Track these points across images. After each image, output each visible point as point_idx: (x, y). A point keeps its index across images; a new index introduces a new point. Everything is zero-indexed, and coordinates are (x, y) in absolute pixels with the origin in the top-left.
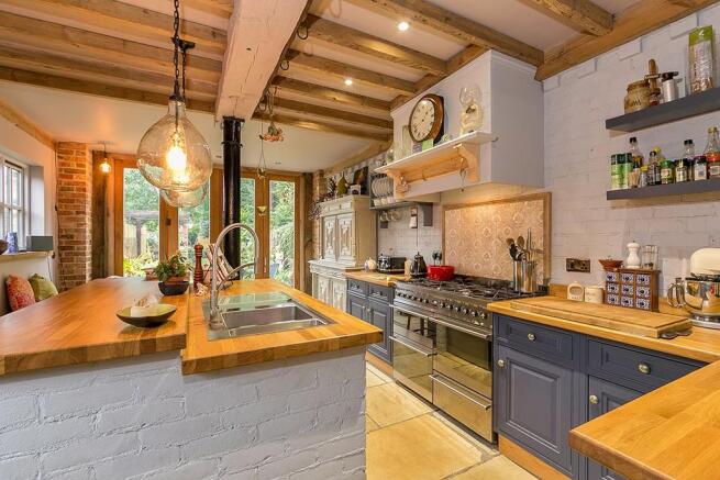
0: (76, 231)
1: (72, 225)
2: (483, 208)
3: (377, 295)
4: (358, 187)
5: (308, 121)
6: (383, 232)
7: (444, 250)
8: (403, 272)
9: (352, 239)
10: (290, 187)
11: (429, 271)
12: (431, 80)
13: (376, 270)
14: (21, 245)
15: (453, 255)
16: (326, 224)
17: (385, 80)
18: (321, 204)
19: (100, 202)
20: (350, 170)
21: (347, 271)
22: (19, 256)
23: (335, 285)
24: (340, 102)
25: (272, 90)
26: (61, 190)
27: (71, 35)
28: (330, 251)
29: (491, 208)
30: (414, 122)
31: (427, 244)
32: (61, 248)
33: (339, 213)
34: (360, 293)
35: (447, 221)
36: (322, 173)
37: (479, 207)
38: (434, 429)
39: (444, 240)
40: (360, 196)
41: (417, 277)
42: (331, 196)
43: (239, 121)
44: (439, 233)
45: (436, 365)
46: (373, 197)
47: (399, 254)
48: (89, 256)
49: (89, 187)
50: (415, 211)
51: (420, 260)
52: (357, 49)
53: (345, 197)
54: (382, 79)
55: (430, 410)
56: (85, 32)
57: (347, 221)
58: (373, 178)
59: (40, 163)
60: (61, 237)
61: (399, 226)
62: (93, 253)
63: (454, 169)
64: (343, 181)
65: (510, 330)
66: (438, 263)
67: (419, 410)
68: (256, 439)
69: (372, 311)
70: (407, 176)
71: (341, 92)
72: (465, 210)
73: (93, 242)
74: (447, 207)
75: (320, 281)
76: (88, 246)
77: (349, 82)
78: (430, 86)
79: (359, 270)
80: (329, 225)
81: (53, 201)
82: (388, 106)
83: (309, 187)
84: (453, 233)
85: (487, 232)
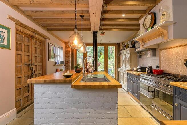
0: (68, 60)
1: (68, 59)
2: (175, 48)
3: (135, 78)
4: (131, 46)
5: (115, 29)
6: (140, 59)
7: (160, 64)
8: (146, 72)
9: (130, 61)
10: (114, 48)
11: (153, 71)
12: (150, 8)
13: (137, 71)
14: (59, 63)
15: (163, 66)
16: (123, 57)
17: (135, 12)
18: (121, 51)
19: (72, 54)
20: (130, 41)
21: (128, 71)
22: (58, 65)
23: (125, 75)
24: (122, 21)
25: (102, 22)
26: (66, 52)
27: (63, 20)
28: (124, 65)
29: (179, 49)
30: (145, 23)
31: (154, 62)
32: (66, 64)
33: (126, 54)
34: (130, 77)
36: (122, 43)
37: (173, 49)
38: (150, 122)
39: (160, 61)
40: (132, 48)
41: (149, 73)
42: (124, 49)
43: (96, 32)
44: (158, 59)
45: (153, 102)
46: (136, 48)
47: (145, 66)
48: (70, 65)
49: (70, 51)
50: (149, 52)
51: (151, 68)
52: (123, 5)
53: (128, 49)
54: (133, 12)
55: (151, 116)
56: (65, 18)
57: (128, 56)
58: (136, 42)
59: (62, 47)
60: (66, 61)
61: (145, 57)
62: (71, 65)
63: (159, 36)
64: (128, 44)
65: (180, 93)
66: (158, 68)
67: (147, 115)
68: (87, 107)
69: (134, 83)
70: (143, 40)
71: (122, 19)
72: (168, 50)
73: (71, 63)
74: (161, 50)
75: (121, 74)
76: (70, 63)
77: (124, 15)
78: (150, 10)
79: (131, 71)
80: (124, 57)
81: (65, 54)
82: (138, 20)
83: (119, 47)
84: (163, 59)
85: (177, 57)
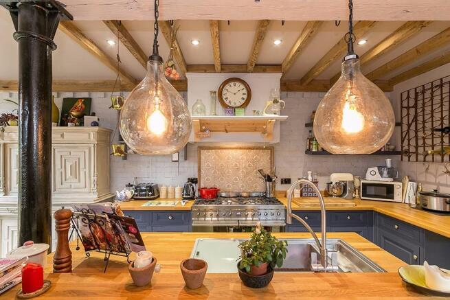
15: (208, 180)
30: (225, 92)
35: (202, 157)
39: (200, 170)
74: (202, 148)
84: (208, 165)
85: (236, 165)
